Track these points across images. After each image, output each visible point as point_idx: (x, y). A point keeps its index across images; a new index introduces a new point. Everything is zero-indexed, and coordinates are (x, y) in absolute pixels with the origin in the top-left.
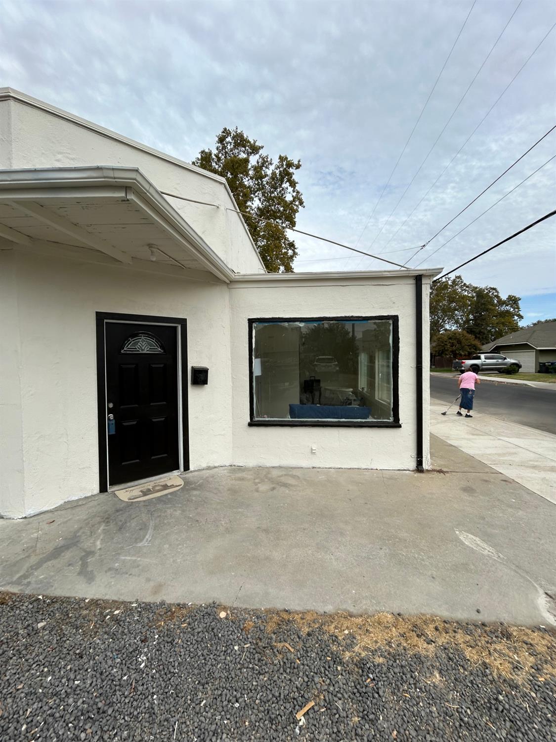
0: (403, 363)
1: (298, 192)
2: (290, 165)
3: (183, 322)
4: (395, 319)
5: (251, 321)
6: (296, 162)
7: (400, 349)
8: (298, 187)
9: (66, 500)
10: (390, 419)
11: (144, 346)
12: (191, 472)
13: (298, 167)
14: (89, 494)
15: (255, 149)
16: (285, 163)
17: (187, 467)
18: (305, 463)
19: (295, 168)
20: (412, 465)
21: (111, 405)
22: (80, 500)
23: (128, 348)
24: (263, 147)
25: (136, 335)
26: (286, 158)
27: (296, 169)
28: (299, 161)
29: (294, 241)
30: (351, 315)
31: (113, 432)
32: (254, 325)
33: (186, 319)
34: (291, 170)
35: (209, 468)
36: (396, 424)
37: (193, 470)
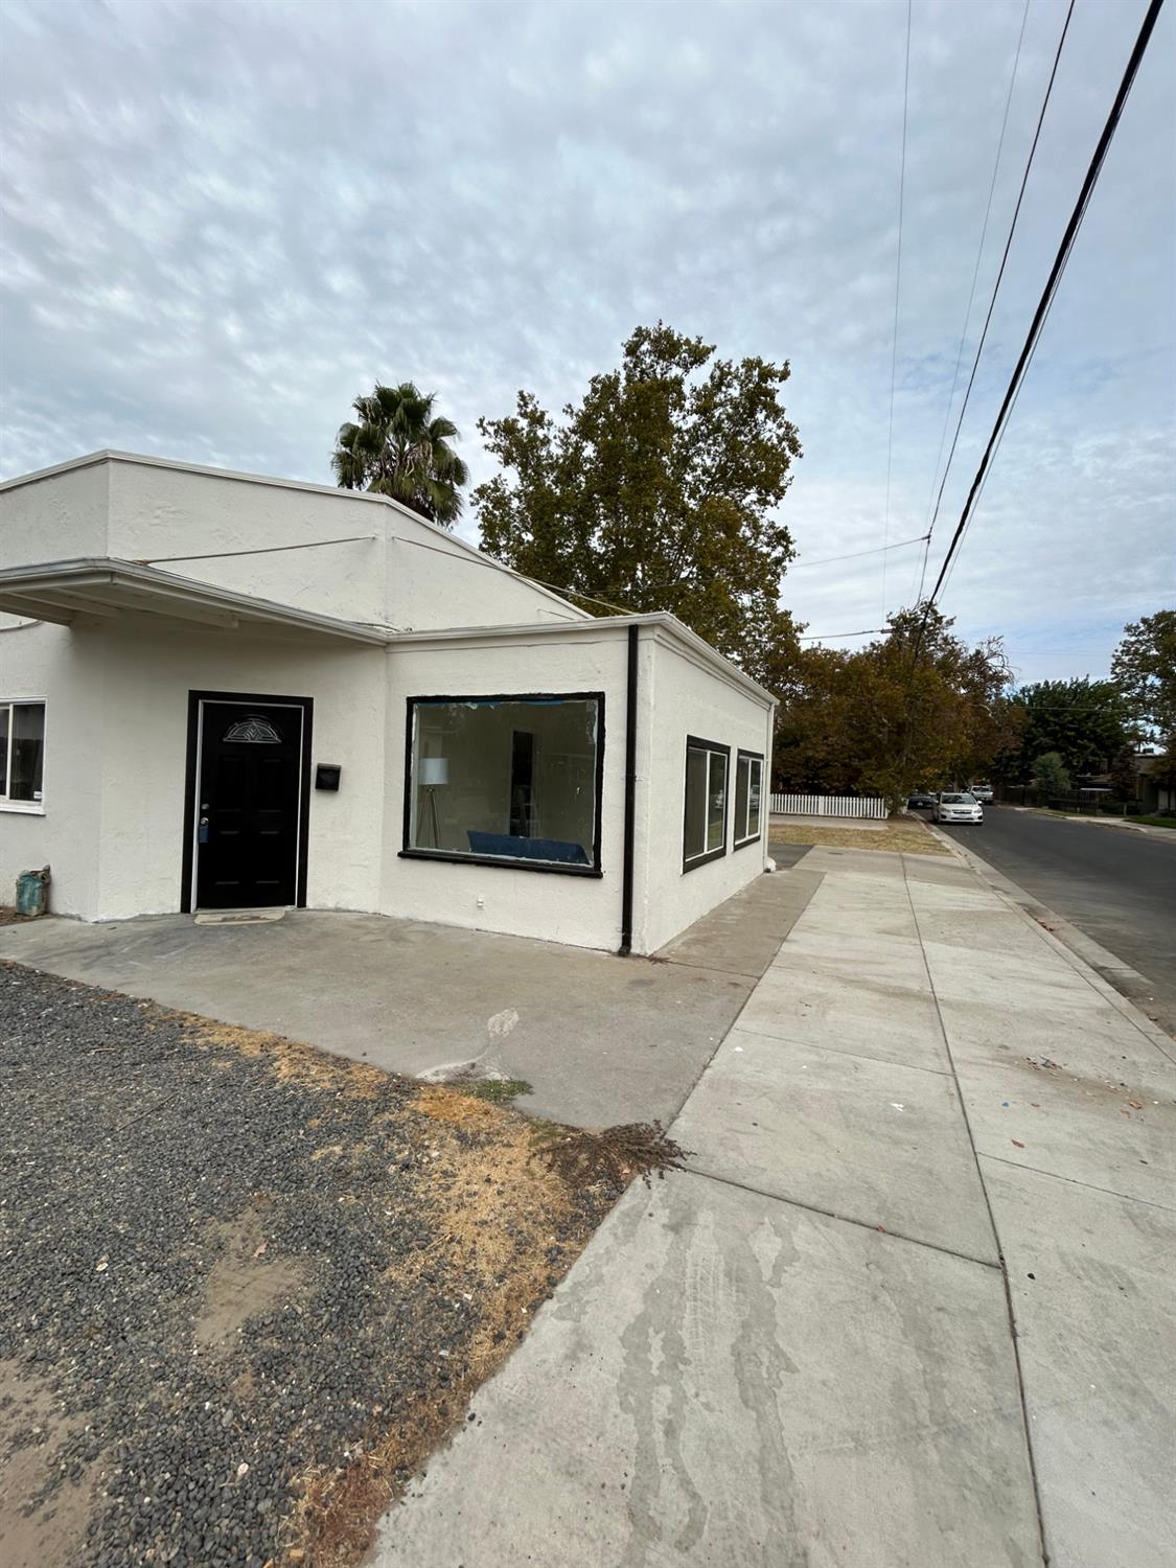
0: (611, 772)
1: (789, 427)
2: (767, 374)
3: (308, 703)
4: (600, 697)
5: (411, 701)
6: (779, 367)
7: (606, 748)
8: (787, 417)
9: (142, 913)
10: (588, 863)
11: (253, 733)
12: (309, 910)
13: (784, 375)
14: (169, 912)
15: (699, 355)
16: (756, 373)
17: (302, 903)
18: (468, 922)
19: (777, 379)
20: (615, 943)
21: (205, 807)
22: (156, 915)
23: (232, 736)
24: (715, 347)
25: (245, 719)
26: (759, 362)
27: (780, 381)
28: (786, 364)
29: (786, 528)
30: (537, 692)
31: (204, 840)
32: (415, 706)
33: (312, 699)
34: (772, 384)
35: (337, 910)
36: (596, 874)
37: (311, 907)
